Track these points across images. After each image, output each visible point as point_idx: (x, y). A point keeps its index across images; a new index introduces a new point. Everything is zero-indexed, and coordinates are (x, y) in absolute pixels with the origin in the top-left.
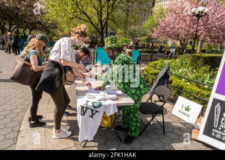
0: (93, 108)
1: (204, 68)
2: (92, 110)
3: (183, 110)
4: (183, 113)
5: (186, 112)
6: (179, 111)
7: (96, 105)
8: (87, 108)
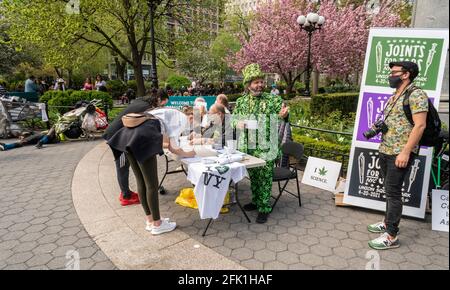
0: (218, 174)
1: (333, 115)
2: (218, 177)
3: (317, 175)
4: (317, 179)
5: (321, 177)
6: (312, 178)
7: (222, 169)
8: (212, 175)
